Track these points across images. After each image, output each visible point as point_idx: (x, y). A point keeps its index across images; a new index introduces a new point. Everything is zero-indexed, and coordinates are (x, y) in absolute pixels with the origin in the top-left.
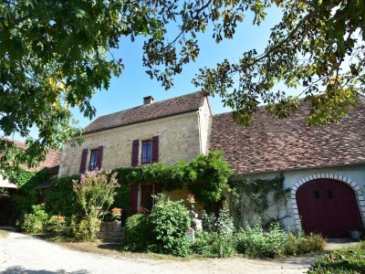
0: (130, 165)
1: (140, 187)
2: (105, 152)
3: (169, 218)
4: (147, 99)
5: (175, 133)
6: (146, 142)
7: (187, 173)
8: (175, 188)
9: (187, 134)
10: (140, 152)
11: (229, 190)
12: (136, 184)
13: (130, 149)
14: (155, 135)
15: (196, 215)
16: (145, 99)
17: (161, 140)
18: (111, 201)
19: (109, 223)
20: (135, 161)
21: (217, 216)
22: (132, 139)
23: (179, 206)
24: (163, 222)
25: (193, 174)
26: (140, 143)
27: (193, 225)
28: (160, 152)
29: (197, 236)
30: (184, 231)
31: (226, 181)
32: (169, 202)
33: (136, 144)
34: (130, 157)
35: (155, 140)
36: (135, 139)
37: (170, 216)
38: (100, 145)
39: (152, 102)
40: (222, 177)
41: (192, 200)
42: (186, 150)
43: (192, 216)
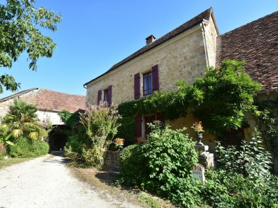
0: (133, 99)
1: (142, 119)
2: (114, 90)
3: (165, 150)
4: (149, 39)
5: (175, 57)
6: (146, 74)
7: (190, 94)
8: (177, 117)
9: (189, 55)
10: (142, 85)
11: (258, 113)
12: (140, 116)
13: (132, 83)
14: (155, 64)
15: (207, 148)
16: (147, 39)
17: (160, 69)
18: (115, 131)
19: (114, 152)
20: (137, 94)
21: (240, 149)
22: (133, 74)
23: (181, 135)
24: (158, 155)
25: (199, 93)
26: (141, 76)
27: (202, 160)
28: (160, 81)
29: (208, 177)
30: (189, 169)
31: (251, 100)
32: (168, 131)
33: (137, 77)
34: (133, 91)
35: (155, 70)
36: (136, 73)
37: (167, 148)
38: (110, 85)
39: (153, 40)
40: (244, 94)
41: (200, 128)
42: (190, 73)
43: (200, 149)
